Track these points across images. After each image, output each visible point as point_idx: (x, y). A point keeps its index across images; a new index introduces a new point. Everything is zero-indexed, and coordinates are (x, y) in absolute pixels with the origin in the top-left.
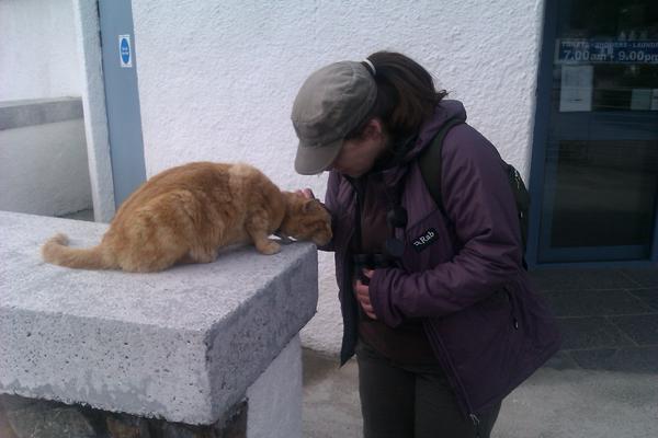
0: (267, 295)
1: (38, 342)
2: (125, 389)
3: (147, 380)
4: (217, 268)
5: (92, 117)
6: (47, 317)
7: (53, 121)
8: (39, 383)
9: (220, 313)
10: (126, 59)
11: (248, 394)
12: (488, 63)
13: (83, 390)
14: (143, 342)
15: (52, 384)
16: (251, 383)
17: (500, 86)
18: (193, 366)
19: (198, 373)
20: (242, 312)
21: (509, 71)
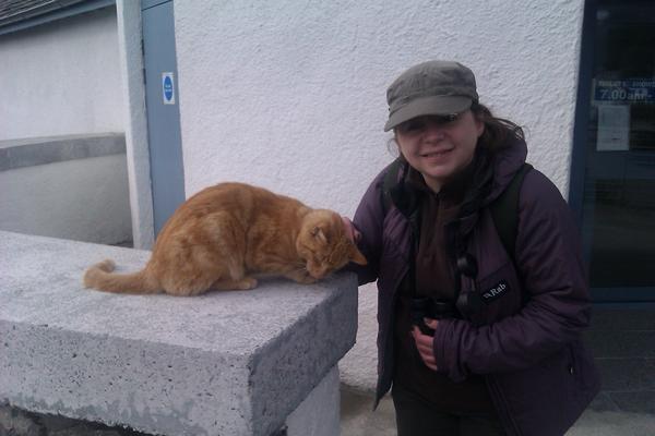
0: (308, 323)
1: (83, 363)
2: (168, 412)
3: (189, 404)
4: (259, 295)
5: (135, 151)
6: (94, 339)
7: (96, 156)
8: (82, 405)
9: (263, 338)
10: (169, 96)
11: (287, 423)
12: (526, 101)
13: (125, 412)
14: (187, 366)
15: (95, 405)
16: (291, 411)
17: (538, 123)
18: (235, 390)
19: (241, 397)
20: (284, 339)
21: (546, 109)
